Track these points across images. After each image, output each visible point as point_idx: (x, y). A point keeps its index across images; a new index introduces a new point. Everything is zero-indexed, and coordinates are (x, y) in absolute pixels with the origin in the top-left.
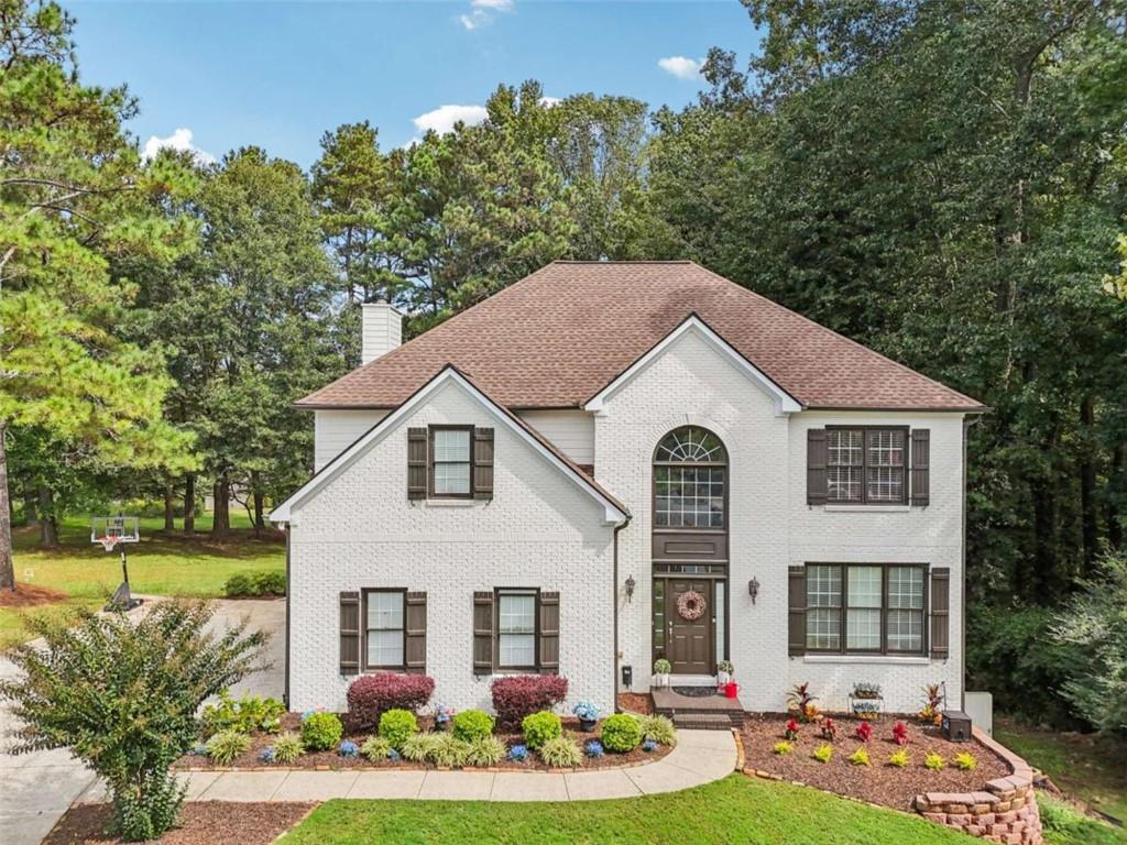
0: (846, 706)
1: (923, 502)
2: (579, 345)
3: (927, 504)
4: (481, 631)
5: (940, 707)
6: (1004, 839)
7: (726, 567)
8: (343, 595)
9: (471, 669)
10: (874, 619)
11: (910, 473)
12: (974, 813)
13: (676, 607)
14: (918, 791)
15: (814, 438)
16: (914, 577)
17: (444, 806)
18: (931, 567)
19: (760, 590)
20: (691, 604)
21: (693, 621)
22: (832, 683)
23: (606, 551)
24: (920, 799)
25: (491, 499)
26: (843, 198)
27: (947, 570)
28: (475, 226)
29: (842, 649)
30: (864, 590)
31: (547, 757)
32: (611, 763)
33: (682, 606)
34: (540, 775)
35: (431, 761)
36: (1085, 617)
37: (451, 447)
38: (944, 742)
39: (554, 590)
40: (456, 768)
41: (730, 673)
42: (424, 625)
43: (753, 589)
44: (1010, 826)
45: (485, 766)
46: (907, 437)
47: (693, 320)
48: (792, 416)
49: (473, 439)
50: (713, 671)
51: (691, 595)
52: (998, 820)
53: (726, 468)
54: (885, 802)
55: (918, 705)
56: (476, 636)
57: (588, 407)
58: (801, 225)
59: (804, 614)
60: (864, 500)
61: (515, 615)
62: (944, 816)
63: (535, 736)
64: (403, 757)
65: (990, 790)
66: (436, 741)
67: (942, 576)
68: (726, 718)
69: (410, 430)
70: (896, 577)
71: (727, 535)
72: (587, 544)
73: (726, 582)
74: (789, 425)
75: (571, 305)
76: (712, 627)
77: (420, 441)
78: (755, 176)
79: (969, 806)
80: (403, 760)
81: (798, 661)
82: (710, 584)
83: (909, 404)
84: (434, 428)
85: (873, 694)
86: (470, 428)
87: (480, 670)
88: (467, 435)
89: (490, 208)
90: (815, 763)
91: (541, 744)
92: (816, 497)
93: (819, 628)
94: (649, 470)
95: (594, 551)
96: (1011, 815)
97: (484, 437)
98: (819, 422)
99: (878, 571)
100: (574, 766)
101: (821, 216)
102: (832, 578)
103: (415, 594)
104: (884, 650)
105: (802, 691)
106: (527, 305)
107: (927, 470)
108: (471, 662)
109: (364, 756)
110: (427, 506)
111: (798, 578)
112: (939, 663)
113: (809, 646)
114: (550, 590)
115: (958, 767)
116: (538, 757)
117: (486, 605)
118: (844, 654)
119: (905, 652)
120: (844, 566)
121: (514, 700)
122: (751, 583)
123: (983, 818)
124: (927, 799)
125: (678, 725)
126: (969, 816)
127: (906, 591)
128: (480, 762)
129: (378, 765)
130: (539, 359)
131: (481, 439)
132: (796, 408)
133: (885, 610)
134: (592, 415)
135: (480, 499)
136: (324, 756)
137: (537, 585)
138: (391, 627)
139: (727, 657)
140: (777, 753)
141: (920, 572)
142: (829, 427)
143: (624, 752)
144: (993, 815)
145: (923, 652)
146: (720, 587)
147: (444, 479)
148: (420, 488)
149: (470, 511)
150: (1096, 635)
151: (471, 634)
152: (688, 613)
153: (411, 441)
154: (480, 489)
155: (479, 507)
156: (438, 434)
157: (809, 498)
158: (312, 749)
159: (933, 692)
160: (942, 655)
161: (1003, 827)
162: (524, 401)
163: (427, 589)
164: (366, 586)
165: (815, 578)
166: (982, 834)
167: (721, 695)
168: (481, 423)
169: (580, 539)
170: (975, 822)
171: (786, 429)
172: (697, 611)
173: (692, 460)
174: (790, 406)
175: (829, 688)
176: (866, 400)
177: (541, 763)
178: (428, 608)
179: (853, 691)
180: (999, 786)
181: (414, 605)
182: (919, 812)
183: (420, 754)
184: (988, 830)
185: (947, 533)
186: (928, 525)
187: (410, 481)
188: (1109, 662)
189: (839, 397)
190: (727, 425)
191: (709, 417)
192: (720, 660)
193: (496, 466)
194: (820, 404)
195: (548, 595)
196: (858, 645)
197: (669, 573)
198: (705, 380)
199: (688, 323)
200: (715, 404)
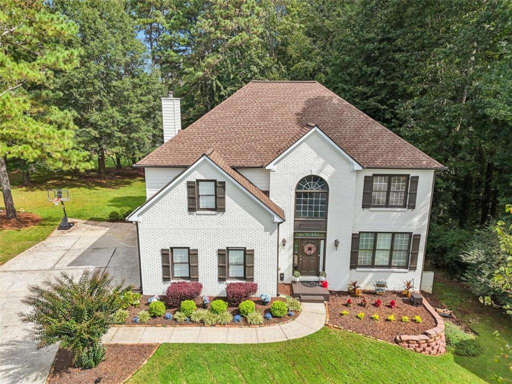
0: (372, 288)
1: (412, 207)
2: (263, 131)
3: (414, 208)
4: (221, 265)
5: (411, 290)
6: (430, 353)
7: (325, 234)
8: (162, 250)
9: (217, 279)
10: (387, 254)
11: (408, 195)
12: (419, 344)
13: (303, 250)
14: (398, 334)
15: (367, 180)
16: (406, 238)
17: (208, 347)
18: (413, 234)
19: (339, 245)
20: (310, 249)
21: (310, 255)
22: (366, 280)
23: (274, 233)
24: (398, 338)
25: (224, 211)
26: (392, 32)
27: (420, 235)
28: (213, 29)
29: (373, 265)
30: (384, 243)
31: (249, 321)
32: (275, 322)
33: (306, 250)
34: (246, 329)
35: (202, 323)
36: (476, 251)
37: (206, 189)
38: (411, 306)
39: (252, 248)
40: (213, 325)
41: (325, 277)
42: (197, 262)
43: (336, 244)
44: (433, 348)
45: (224, 324)
46: (409, 179)
47: (316, 128)
48: (358, 171)
49: (216, 186)
50: (318, 274)
51: (309, 245)
52: (428, 346)
53: (327, 193)
54: (384, 338)
55: (401, 287)
56: (219, 266)
57: (267, 168)
58: (370, 46)
59: (357, 252)
60: (387, 206)
61: (235, 258)
62: (407, 345)
63: (244, 311)
64: (191, 321)
65: (426, 334)
66: (204, 313)
67: (417, 238)
68: (322, 298)
69: (188, 182)
70: (398, 238)
71: (327, 221)
72: (266, 230)
73: (325, 240)
74: (356, 176)
75: (259, 108)
76: (318, 258)
77: (192, 187)
78: (350, 18)
79: (417, 341)
80: (190, 322)
81: (354, 270)
82: (318, 240)
83: (411, 166)
84: (198, 181)
85: (384, 286)
86: (215, 181)
87: (221, 279)
88: (213, 184)
89: (220, 20)
90: (358, 320)
91: (247, 315)
92: (366, 205)
93: (364, 257)
94: (294, 194)
95: (269, 233)
96: (433, 344)
97: (221, 185)
98: (370, 173)
99: (391, 234)
100: (260, 324)
101: (381, 41)
102: (371, 238)
103: (193, 250)
104: (390, 266)
106: (239, 108)
107: (416, 194)
108: (217, 276)
109: (175, 320)
110: (197, 214)
111: (356, 238)
112: (412, 272)
113: (359, 264)
114: (250, 249)
115: (415, 321)
116: (246, 320)
117: (223, 255)
118: (373, 268)
119: (399, 267)
120: (376, 233)
121: (236, 295)
122: (335, 241)
123: (422, 346)
124: (400, 338)
125: (302, 301)
126: (417, 345)
127: (402, 243)
128: (222, 323)
129: (181, 324)
130: (245, 139)
131: (220, 187)
132: (361, 168)
133: (392, 250)
134: (268, 171)
135: (220, 211)
136: (158, 319)
137: (244, 246)
138: (183, 262)
139: (324, 270)
140: (342, 315)
141: (408, 235)
142: (374, 175)
143: (280, 317)
144: (426, 344)
145: (406, 267)
146: (322, 242)
147: (203, 202)
148: (193, 207)
149: (216, 216)
151: (217, 266)
152: (308, 253)
153: (188, 187)
154: (219, 208)
155: (219, 216)
156: (200, 183)
157: (363, 205)
158: (154, 317)
159: (408, 284)
160: (414, 269)
161: (430, 348)
162: (238, 164)
163: (198, 248)
164: (172, 246)
165: (363, 238)
166: (421, 351)
167: (320, 286)
168: (219, 179)
169: (263, 227)
170: (419, 347)
171: (355, 176)
172: (312, 252)
173: (312, 189)
174: (357, 167)
175: (366, 281)
176: (392, 163)
177: (247, 323)
178: (199, 255)
179: (375, 284)
180: (430, 333)
181: (193, 254)
182: (397, 343)
183: (198, 320)
184: (424, 350)
185: (421, 220)
186: (413, 216)
187: (189, 204)
188: (484, 271)
189: (378, 163)
190: (329, 175)
191: (321, 171)
192: (321, 270)
193: (227, 198)
194: (371, 165)
195: (249, 251)
196: (380, 264)
197: (300, 236)
198: (320, 154)
199: (313, 130)
200: (324, 165)
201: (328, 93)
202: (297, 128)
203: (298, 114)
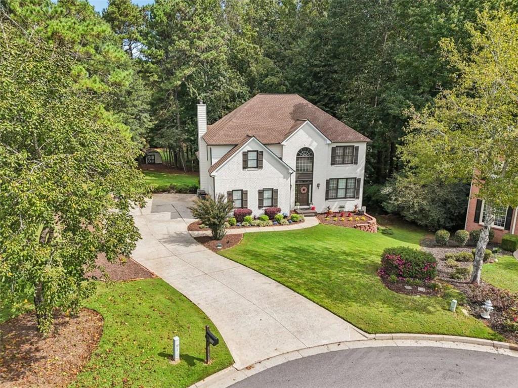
0: (337, 211)
1: (356, 163)
2: (274, 124)
5: (357, 209)
6: (371, 232)
7: (312, 181)
8: (228, 192)
9: (258, 207)
10: (344, 191)
11: (354, 156)
12: (365, 227)
13: (300, 190)
14: (355, 224)
15: (333, 149)
16: (353, 181)
17: (269, 232)
18: (357, 178)
19: (320, 186)
20: (304, 190)
21: (304, 194)
25: (262, 168)
26: (331, 61)
27: (360, 179)
29: (336, 198)
30: (342, 184)
31: (282, 223)
32: (294, 224)
33: (302, 190)
34: (281, 227)
35: (258, 226)
36: (388, 187)
37: (252, 156)
38: (359, 216)
39: (277, 188)
40: (264, 226)
41: (313, 205)
42: (247, 198)
43: (318, 185)
44: (372, 229)
45: (270, 226)
46: (354, 148)
47: (308, 121)
48: (329, 144)
50: (308, 204)
51: (304, 188)
53: (313, 157)
54: (349, 227)
55: (352, 209)
56: (259, 200)
57: (282, 144)
59: (328, 191)
60: (343, 164)
61: (267, 195)
62: (360, 228)
63: (278, 219)
65: (368, 223)
66: (257, 222)
68: (314, 214)
69: (243, 152)
70: (349, 181)
71: (313, 174)
72: (284, 178)
73: (312, 184)
74: (328, 147)
75: (268, 110)
76: (308, 195)
77: (245, 155)
80: (252, 226)
81: (327, 201)
82: (308, 185)
83: (355, 140)
84: (248, 151)
85: (343, 207)
86: (257, 151)
87: (260, 207)
88: (256, 153)
90: (334, 221)
91: (280, 221)
92: (333, 163)
93: (332, 194)
94: (295, 159)
95: (286, 179)
96: (372, 227)
98: (334, 145)
99: (345, 180)
100: (288, 225)
102: (335, 182)
103: (244, 191)
104: (345, 198)
105: (328, 208)
107: (358, 156)
108: (258, 205)
109: (244, 226)
110: (247, 170)
111: (328, 182)
112: (357, 200)
113: (330, 198)
115: (362, 220)
117: (261, 193)
119: (350, 198)
120: (338, 179)
121: (271, 213)
123: (367, 228)
124: (356, 226)
125: (305, 216)
127: (351, 184)
129: (247, 227)
131: (260, 154)
132: (330, 142)
133: (346, 189)
134: (282, 145)
135: (260, 168)
136: (235, 226)
137: (273, 188)
138: (239, 199)
139: (311, 201)
140: (326, 220)
141: (354, 179)
142: (337, 146)
143: (296, 221)
144: (369, 227)
145: (354, 197)
146: (310, 185)
147: (250, 164)
148: (245, 167)
149: (257, 171)
150: (390, 191)
152: (303, 192)
153: (243, 155)
154: (259, 166)
155: (259, 171)
156: (249, 153)
157: (331, 163)
158: (232, 225)
159: (356, 206)
160: (358, 198)
161: (370, 229)
162: (265, 142)
163: (248, 190)
164: (233, 190)
165: (331, 182)
167: (312, 209)
168: (259, 150)
169: (282, 176)
170: (365, 229)
172: (305, 191)
173: (305, 155)
174: (329, 142)
175: (335, 206)
176: (345, 140)
177: (280, 224)
178: (248, 194)
179: (339, 207)
180: (370, 222)
181: (244, 194)
182: (355, 228)
183: (255, 225)
184: (368, 230)
185: (362, 170)
186: (357, 169)
187: (243, 164)
188: (392, 197)
189: (339, 139)
190: (314, 147)
191: (310, 145)
192: (310, 202)
193: (264, 160)
194: (335, 141)
195: (275, 190)
196: (340, 197)
197: (299, 183)
198: (310, 136)
199: (306, 122)
200: (312, 142)
201: (305, 102)
202: (293, 122)
203: (291, 114)
